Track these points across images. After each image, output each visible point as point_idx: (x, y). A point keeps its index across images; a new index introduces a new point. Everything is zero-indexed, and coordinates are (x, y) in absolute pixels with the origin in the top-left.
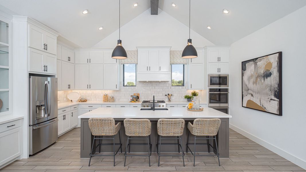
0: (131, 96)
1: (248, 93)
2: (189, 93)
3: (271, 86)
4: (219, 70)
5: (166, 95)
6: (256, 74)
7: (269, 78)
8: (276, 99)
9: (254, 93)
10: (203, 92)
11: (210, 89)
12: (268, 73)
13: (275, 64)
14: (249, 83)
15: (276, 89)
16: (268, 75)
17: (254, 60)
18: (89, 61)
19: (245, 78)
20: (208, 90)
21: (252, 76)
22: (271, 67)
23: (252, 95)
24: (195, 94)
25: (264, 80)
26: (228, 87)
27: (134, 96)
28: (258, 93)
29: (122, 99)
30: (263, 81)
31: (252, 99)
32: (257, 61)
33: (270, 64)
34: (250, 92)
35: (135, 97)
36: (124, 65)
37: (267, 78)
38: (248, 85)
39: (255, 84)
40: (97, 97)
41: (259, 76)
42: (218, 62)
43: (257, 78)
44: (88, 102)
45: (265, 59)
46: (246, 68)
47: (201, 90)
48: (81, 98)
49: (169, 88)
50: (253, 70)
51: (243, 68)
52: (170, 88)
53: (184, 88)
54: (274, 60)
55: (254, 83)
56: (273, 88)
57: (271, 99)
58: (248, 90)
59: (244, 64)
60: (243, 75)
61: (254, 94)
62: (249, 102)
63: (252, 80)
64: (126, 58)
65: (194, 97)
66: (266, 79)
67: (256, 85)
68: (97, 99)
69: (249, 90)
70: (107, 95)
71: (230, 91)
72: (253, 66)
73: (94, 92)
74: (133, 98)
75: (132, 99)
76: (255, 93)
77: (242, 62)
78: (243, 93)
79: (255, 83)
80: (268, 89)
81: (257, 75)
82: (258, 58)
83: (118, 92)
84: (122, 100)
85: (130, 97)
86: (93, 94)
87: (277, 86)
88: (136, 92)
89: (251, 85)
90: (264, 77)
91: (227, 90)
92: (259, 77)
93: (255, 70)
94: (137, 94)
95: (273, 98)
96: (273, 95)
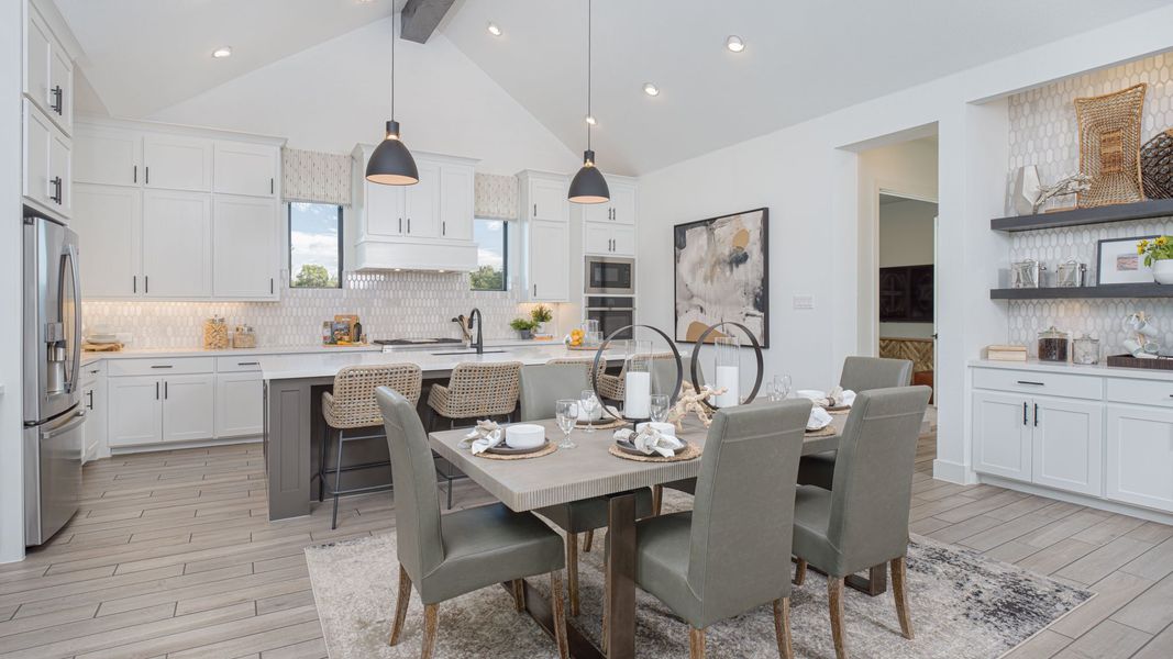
0: (326, 324)
1: (691, 306)
2: (526, 311)
3: (747, 284)
4: (612, 244)
5: (454, 320)
6: (713, 256)
7: (741, 266)
8: (757, 313)
9: (707, 304)
10: (563, 308)
11: (590, 298)
12: (740, 254)
13: (755, 235)
14: (694, 279)
15: (758, 290)
16: (739, 259)
17: (708, 223)
18: (140, 175)
19: (684, 267)
20: (584, 303)
21: (701, 262)
22: (748, 241)
23: (702, 309)
24: (542, 316)
25: (732, 270)
26: (634, 293)
27: (338, 323)
28: (718, 302)
29: (287, 337)
30: (728, 273)
31: (701, 318)
32: (713, 225)
33: (744, 234)
34: (696, 301)
35: (340, 327)
36: (290, 206)
37: (737, 266)
38: (689, 286)
39: (709, 282)
40: (169, 329)
41: (718, 262)
42: (608, 221)
43: (714, 266)
44: (124, 352)
45: (734, 222)
46: (685, 242)
47: (558, 304)
48: (93, 337)
49: (464, 296)
50: (706, 247)
51: (678, 242)
52: (467, 297)
53: (509, 297)
54: (752, 224)
55: (705, 280)
56: (750, 289)
57: (747, 315)
58: (692, 296)
59: (680, 231)
60: (676, 259)
61: (706, 307)
62: (694, 326)
63: (701, 273)
64: (415, 180)
65: (541, 324)
66: (734, 268)
67: (712, 281)
68: (173, 339)
69: (695, 299)
70: (222, 320)
71: (637, 304)
72: (705, 236)
73: (157, 308)
74: (333, 333)
75: (329, 334)
76: (710, 303)
77: (675, 227)
78: (678, 307)
79: (709, 278)
80: (740, 292)
81: (714, 259)
82: (715, 219)
83: (268, 309)
84: (286, 342)
85: (321, 327)
86: (148, 318)
87: (759, 283)
88: (345, 309)
89: (698, 285)
90: (731, 263)
91: (629, 302)
92: (720, 263)
93: (708, 247)
94: (348, 317)
95: (752, 310)
96: (751, 304)
